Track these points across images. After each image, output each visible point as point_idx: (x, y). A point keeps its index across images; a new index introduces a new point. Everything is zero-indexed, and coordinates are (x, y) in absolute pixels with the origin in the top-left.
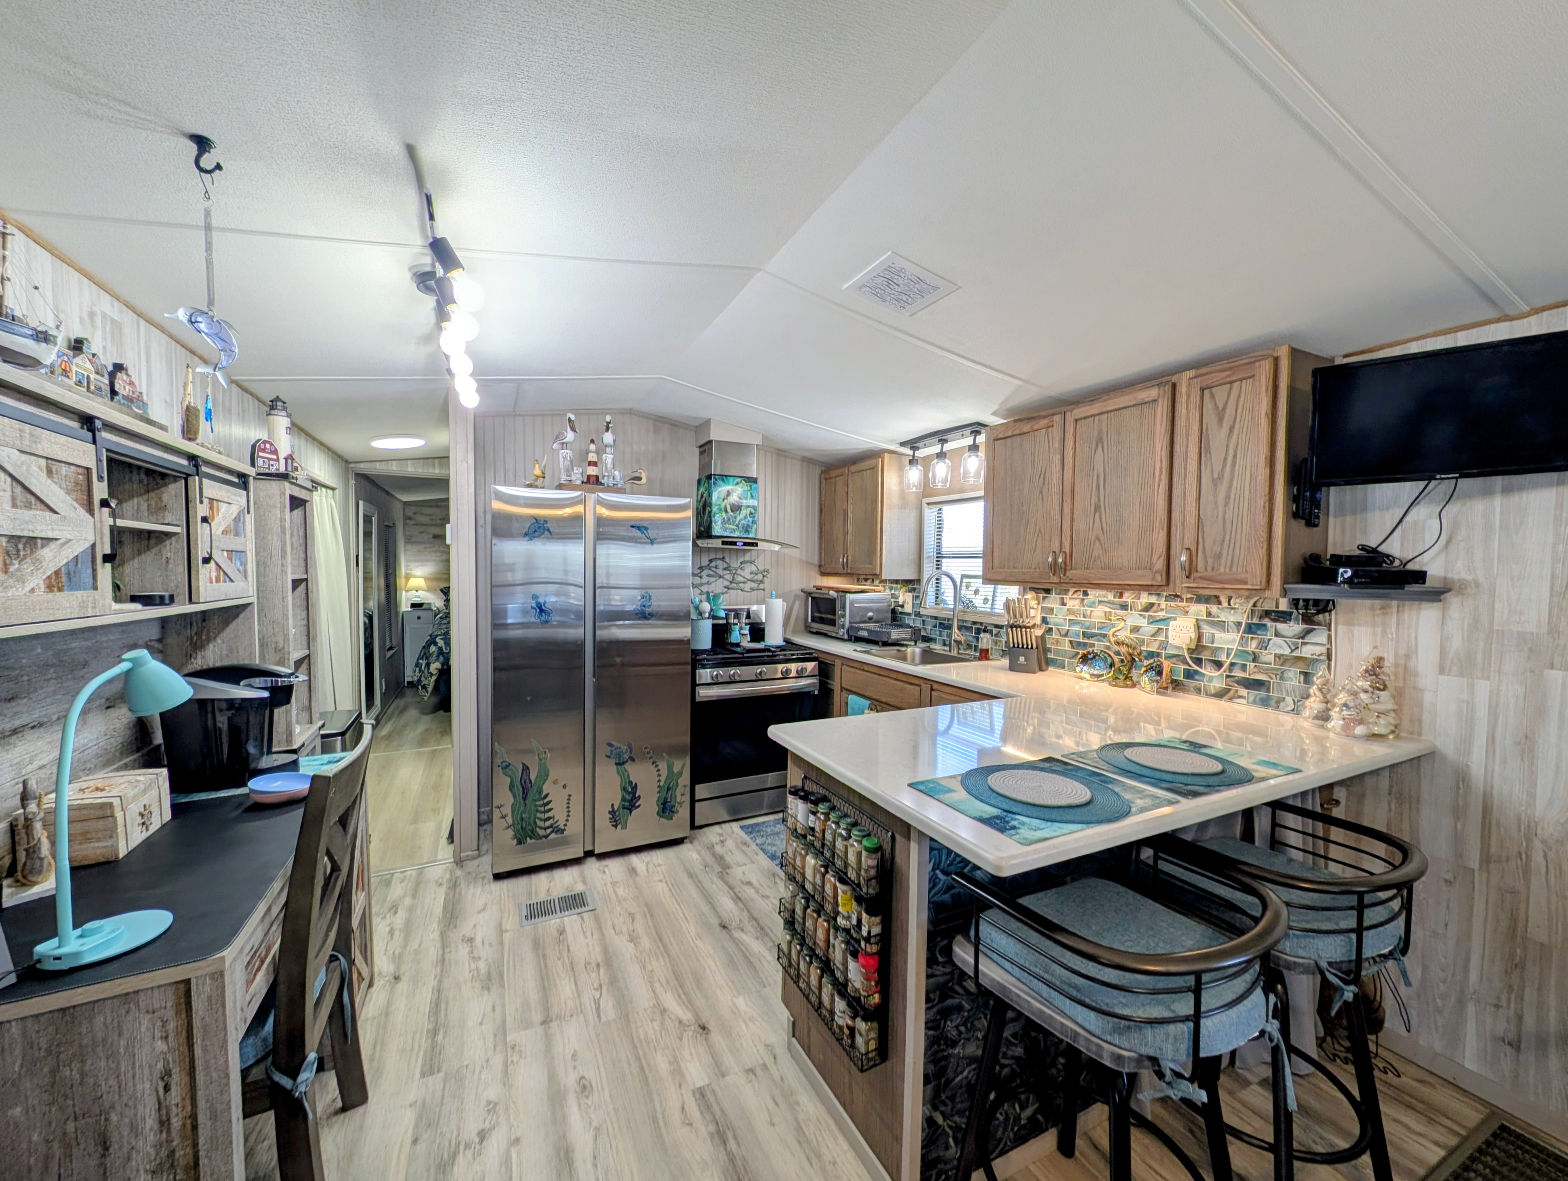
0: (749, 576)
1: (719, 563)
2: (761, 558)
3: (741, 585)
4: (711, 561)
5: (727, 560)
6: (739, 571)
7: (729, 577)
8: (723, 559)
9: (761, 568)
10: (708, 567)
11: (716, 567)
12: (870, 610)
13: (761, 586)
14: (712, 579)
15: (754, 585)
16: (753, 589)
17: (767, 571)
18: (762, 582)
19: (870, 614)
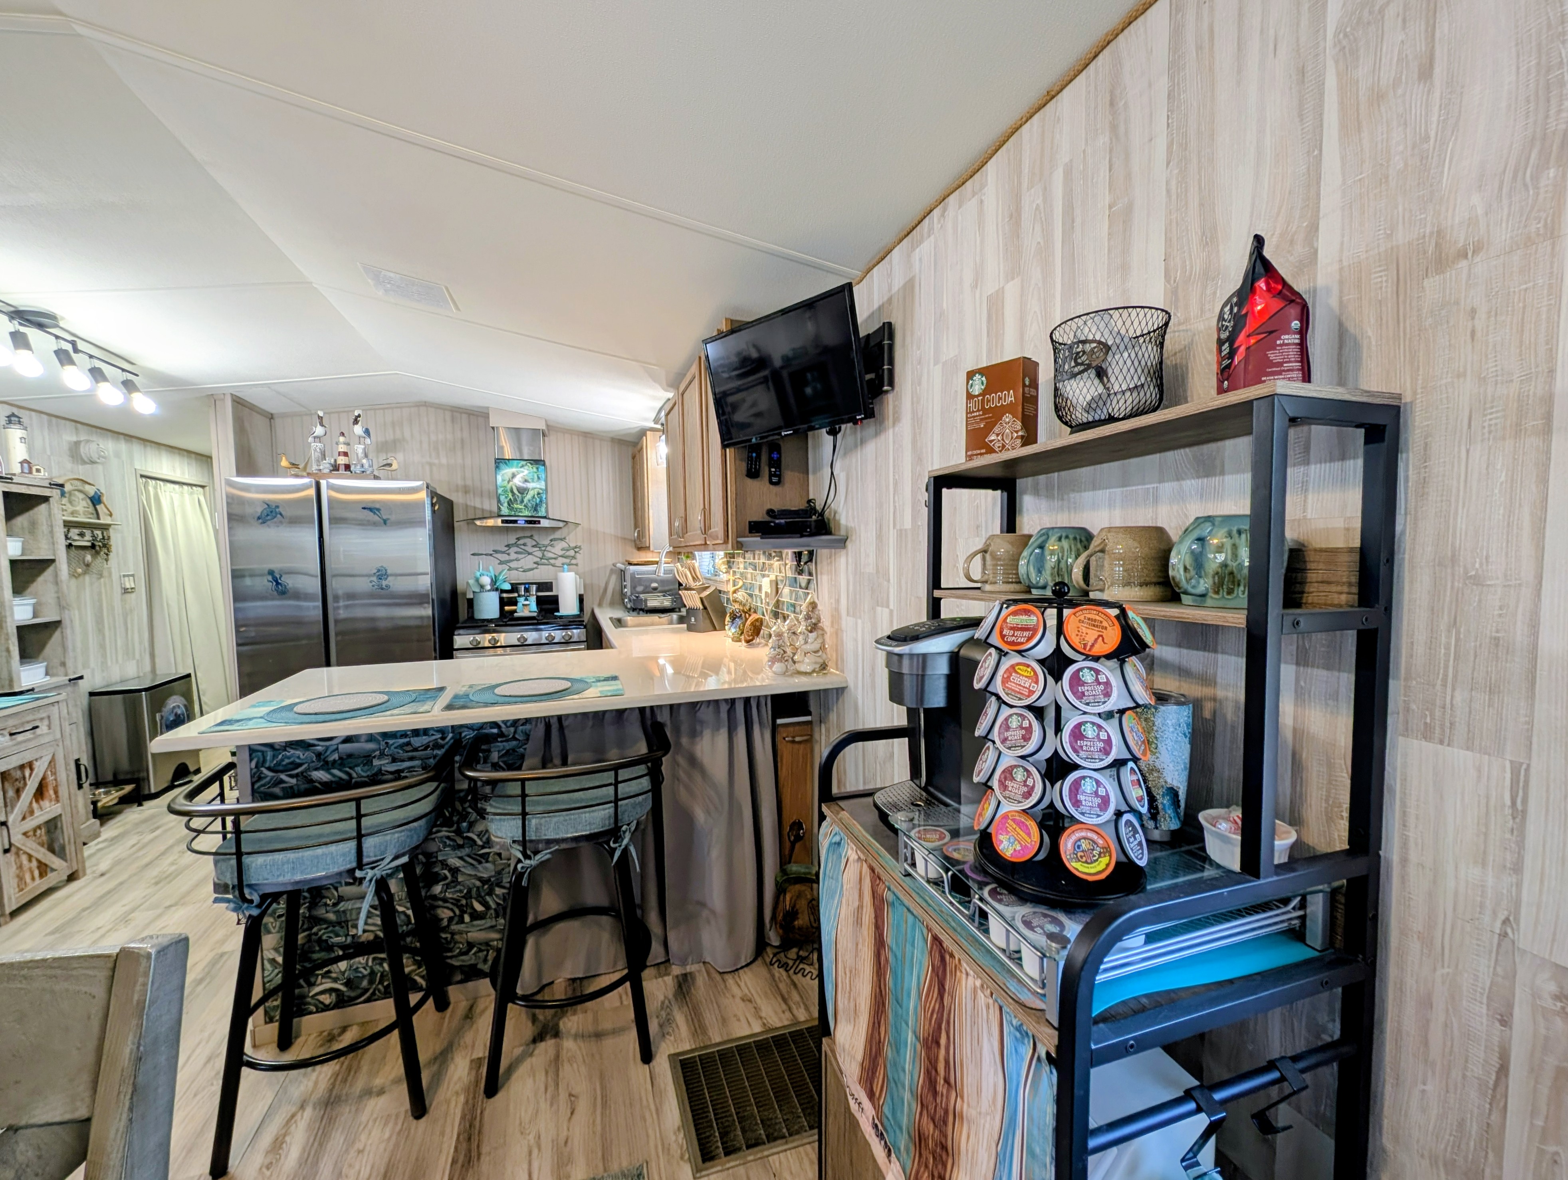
0: (561, 553)
1: (529, 541)
2: (572, 534)
3: (552, 561)
4: (518, 539)
5: (536, 537)
6: (549, 548)
7: (539, 554)
8: (531, 537)
9: (573, 545)
10: (516, 545)
11: (524, 545)
12: (655, 581)
13: (574, 561)
14: (520, 556)
15: (566, 561)
18: (574, 557)
19: (654, 585)
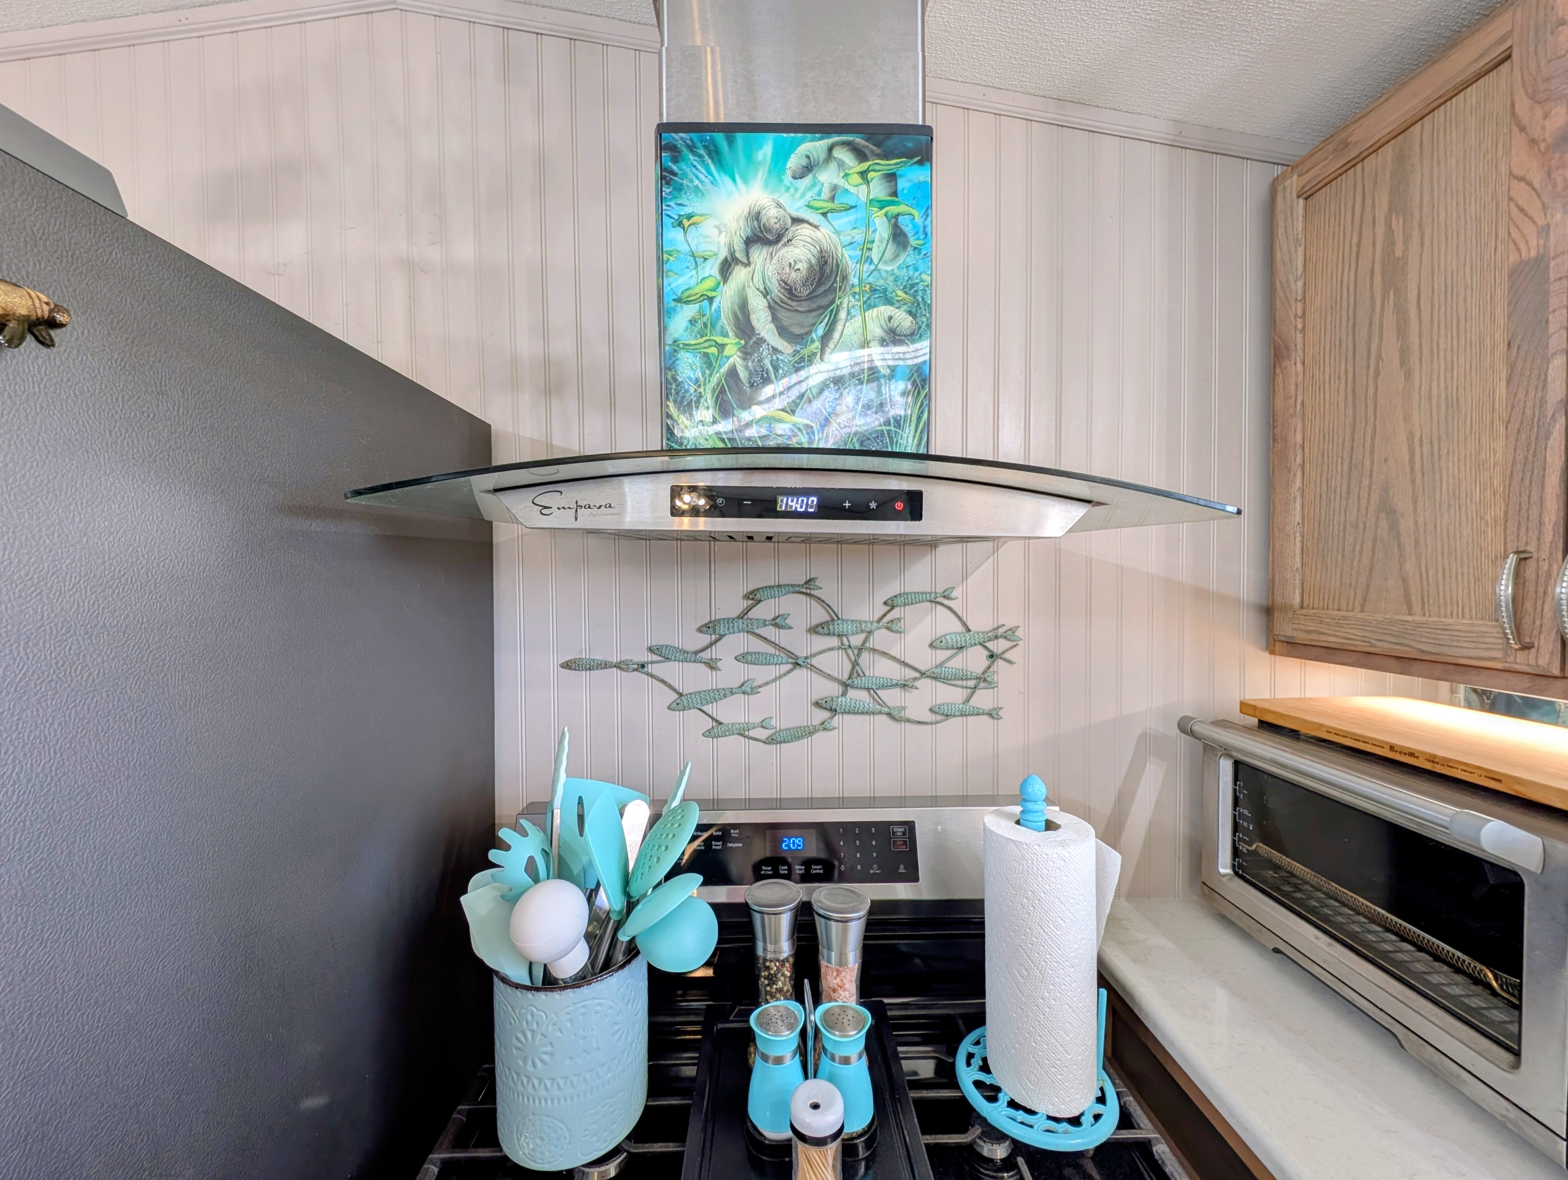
0: (926, 659)
1: (795, 604)
2: (981, 576)
3: (891, 697)
4: (754, 597)
5: (827, 590)
6: (881, 639)
8: (807, 588)
9: (980, 623)
13: (983, 699)
15: (952, 695)
16: (942, 713)
17: (1010, 635)
18: (983, 680)
